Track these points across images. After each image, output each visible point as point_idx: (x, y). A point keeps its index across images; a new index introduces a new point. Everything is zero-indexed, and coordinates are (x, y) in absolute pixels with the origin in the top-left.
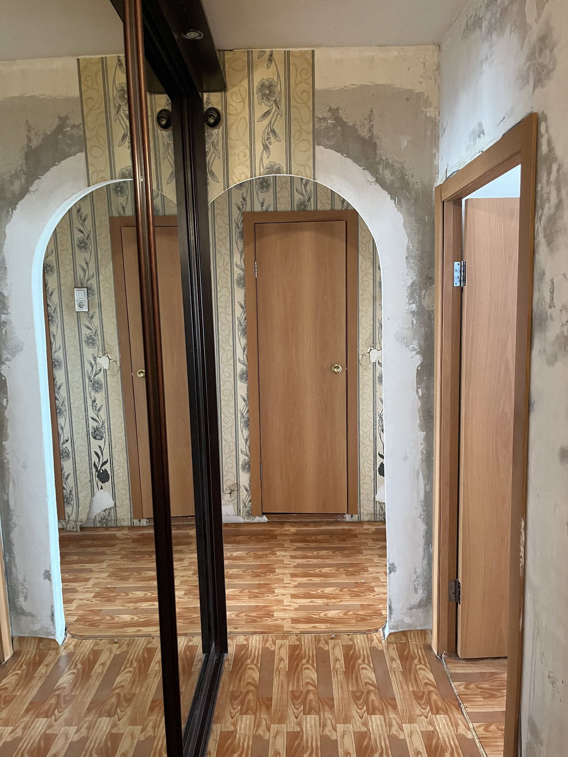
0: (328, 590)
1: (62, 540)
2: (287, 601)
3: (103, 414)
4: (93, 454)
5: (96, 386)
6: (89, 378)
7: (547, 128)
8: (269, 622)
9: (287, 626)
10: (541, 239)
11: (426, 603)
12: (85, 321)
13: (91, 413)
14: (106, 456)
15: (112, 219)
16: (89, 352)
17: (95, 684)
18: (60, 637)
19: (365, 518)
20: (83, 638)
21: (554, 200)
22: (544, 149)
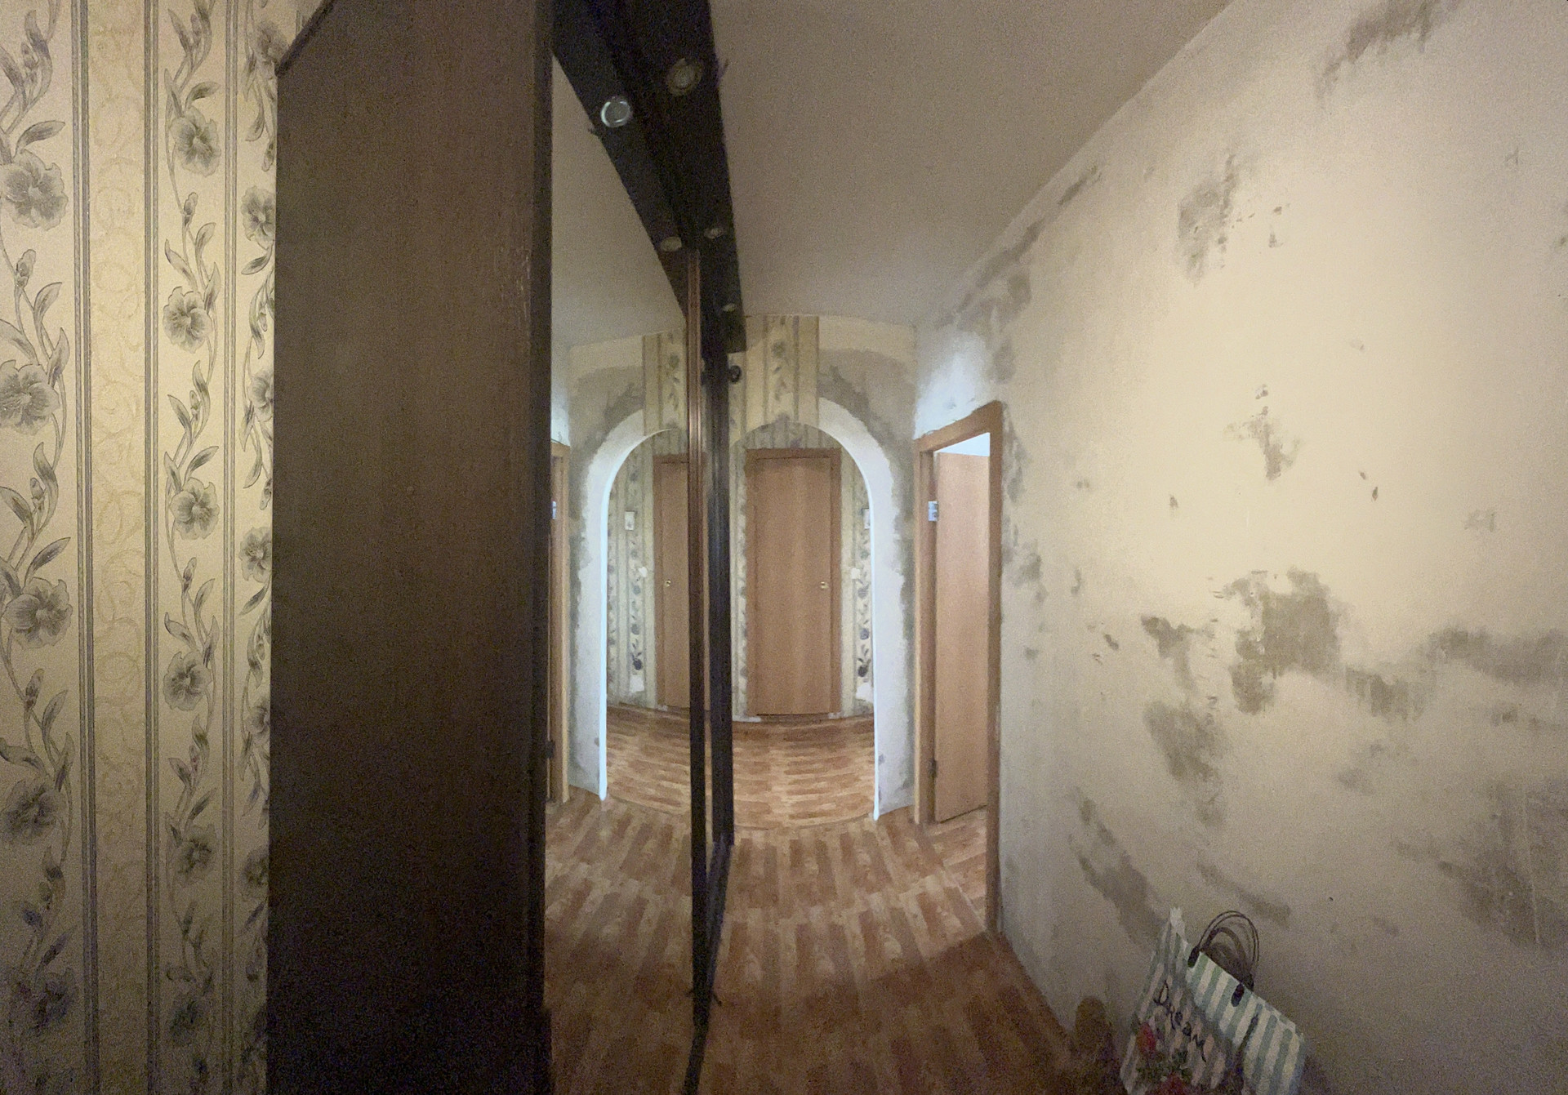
0: (823, 784)
1: (610, 710)
2: (784, 798)
3: (640, 613)
4: (632, 646)
5: (637, 590)
6: (632, 584)
7: (1008, 413)
8: (769, 818)
9: (787, 822)
10: (1006, 494)
11: (908, 785)
12: (631, 538)
13: (632, 613)
14: (640, 648)
15: (655, 457)
16: (632, 562)
17: (627, 843)
18: (603, 794)
19: (846, 715)
20: (620, 801)
21: (1015, 468)
22: (1006, 429)
